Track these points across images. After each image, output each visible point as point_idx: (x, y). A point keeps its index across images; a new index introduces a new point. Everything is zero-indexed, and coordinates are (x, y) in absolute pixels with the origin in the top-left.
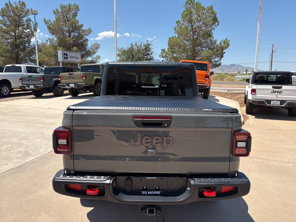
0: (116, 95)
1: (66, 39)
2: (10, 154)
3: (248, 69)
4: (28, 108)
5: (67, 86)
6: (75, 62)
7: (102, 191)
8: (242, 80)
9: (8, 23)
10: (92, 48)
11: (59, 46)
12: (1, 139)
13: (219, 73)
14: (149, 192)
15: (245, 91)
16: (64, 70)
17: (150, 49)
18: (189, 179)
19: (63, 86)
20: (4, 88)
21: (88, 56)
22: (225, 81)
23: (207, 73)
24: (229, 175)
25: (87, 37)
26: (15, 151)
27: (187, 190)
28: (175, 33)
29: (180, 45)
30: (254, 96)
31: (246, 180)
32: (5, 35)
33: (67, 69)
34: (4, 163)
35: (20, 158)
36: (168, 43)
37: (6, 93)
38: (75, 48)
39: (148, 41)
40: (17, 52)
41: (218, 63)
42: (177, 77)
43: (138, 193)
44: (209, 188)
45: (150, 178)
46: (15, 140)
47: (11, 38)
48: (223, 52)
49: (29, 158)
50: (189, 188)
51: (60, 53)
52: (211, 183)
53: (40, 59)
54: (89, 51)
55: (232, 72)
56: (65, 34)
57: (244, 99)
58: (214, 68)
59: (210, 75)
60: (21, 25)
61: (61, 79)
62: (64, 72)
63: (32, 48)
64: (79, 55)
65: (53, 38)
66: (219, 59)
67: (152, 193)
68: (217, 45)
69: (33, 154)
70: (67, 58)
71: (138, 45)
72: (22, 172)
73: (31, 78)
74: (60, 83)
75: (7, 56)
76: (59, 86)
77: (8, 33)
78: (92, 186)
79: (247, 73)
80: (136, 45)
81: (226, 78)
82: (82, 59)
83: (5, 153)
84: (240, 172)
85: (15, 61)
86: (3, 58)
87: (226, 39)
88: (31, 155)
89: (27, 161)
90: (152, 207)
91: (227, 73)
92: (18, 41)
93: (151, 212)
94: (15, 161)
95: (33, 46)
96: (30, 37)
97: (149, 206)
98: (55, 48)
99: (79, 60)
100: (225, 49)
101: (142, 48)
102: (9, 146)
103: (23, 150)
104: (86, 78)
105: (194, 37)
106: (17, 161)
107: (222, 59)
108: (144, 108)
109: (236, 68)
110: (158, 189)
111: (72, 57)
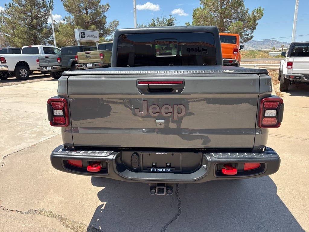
0: (128, 67)
1: (83, 16)
2: (24, 134)
3: (284, 45)
4: (46, 89)
5: (84, 66)
6: (93, 41)
7: (106, 168)
8: (277, 57)
9: (23, 3)
10: (110, 26)
11: (76, 25)
12: (17, 120)
13: (251, 50)
14: (158, 169)
15: (280, 67)
16: (82, 49)
17: (173, 24)
18: (204, 154)
19: (80, 67)
20: (22, 71)
21: (106, 35)
22: (258, 58)
23: (236, 46)
24: (254, 150)
25: (105, 14)
26: (29, 131)
27: (203, 166)
28: (201, 4)
29: (206, 17)
30: (290, 70)
31: (275, 156)
32: (21, 15)
33: (84, 48)
34: (17, 143)
35: (34, 138)
36: (193, 16)
37: (24, 76)
38: (93, 26)
39: (171, 16)
40: (35, 33)
41: (249, 36)
42: (200, 49)
43: (146, 170)
44: (229, 165)
45: (160, 153)
46: (31, 121)
47: (27, 19)
48: (255, 23)
49: (42, 138)
50: (205, 166)
51: (77, 32)
52: (232, 159)
53: (57, 39)
54: (107, 29)
55: (266, 48)
56: (82, 11)
57: (278, 76)
58: (245, 42)
59: (240, 50)
60: (36, 4)
61: (78, 59)
62: (82, 51)
63: (49, 28)
64: (97, 33)
65: (70, 17)
66: (251, 32)
67: (162, 170)
68: (249, 15)
69: (47, 134)
70: (84, 37)
71: (160, 20)
72: (34, 152)
73: (47, 59)
74: (77, 63)
75: (25, 38)
76: (76, 66)
77: (24, 14)
78: (93, 162)
79: (284, 48)
80: (158, 21)
81: (259, 54)
82: (100, 38)
83: (19, 134)
84: (268, 148)
85: (34, 43)
86: (21, 40)
87: (260, 8)
88: (45, 135)
89: (41, 141)
90: (162, 186)
91: (260, 50)
92: (35, 21)
93: (161, 191)
94: (28, 141)
95: (50, 26)
96: (46, 16)
97: (159, 185)
98: (73, 28)
99: (97, 39)
100: (258, 20)
101: (165, 23)
102: (24, 126)
103: (38, 131)
104: (103, 57)
105: (223, 7)
106: (30, 141)
107: (254, 31)
108: (151, 72)
109: (270, 44)
110: (169, 166)
111: (90, 36)
